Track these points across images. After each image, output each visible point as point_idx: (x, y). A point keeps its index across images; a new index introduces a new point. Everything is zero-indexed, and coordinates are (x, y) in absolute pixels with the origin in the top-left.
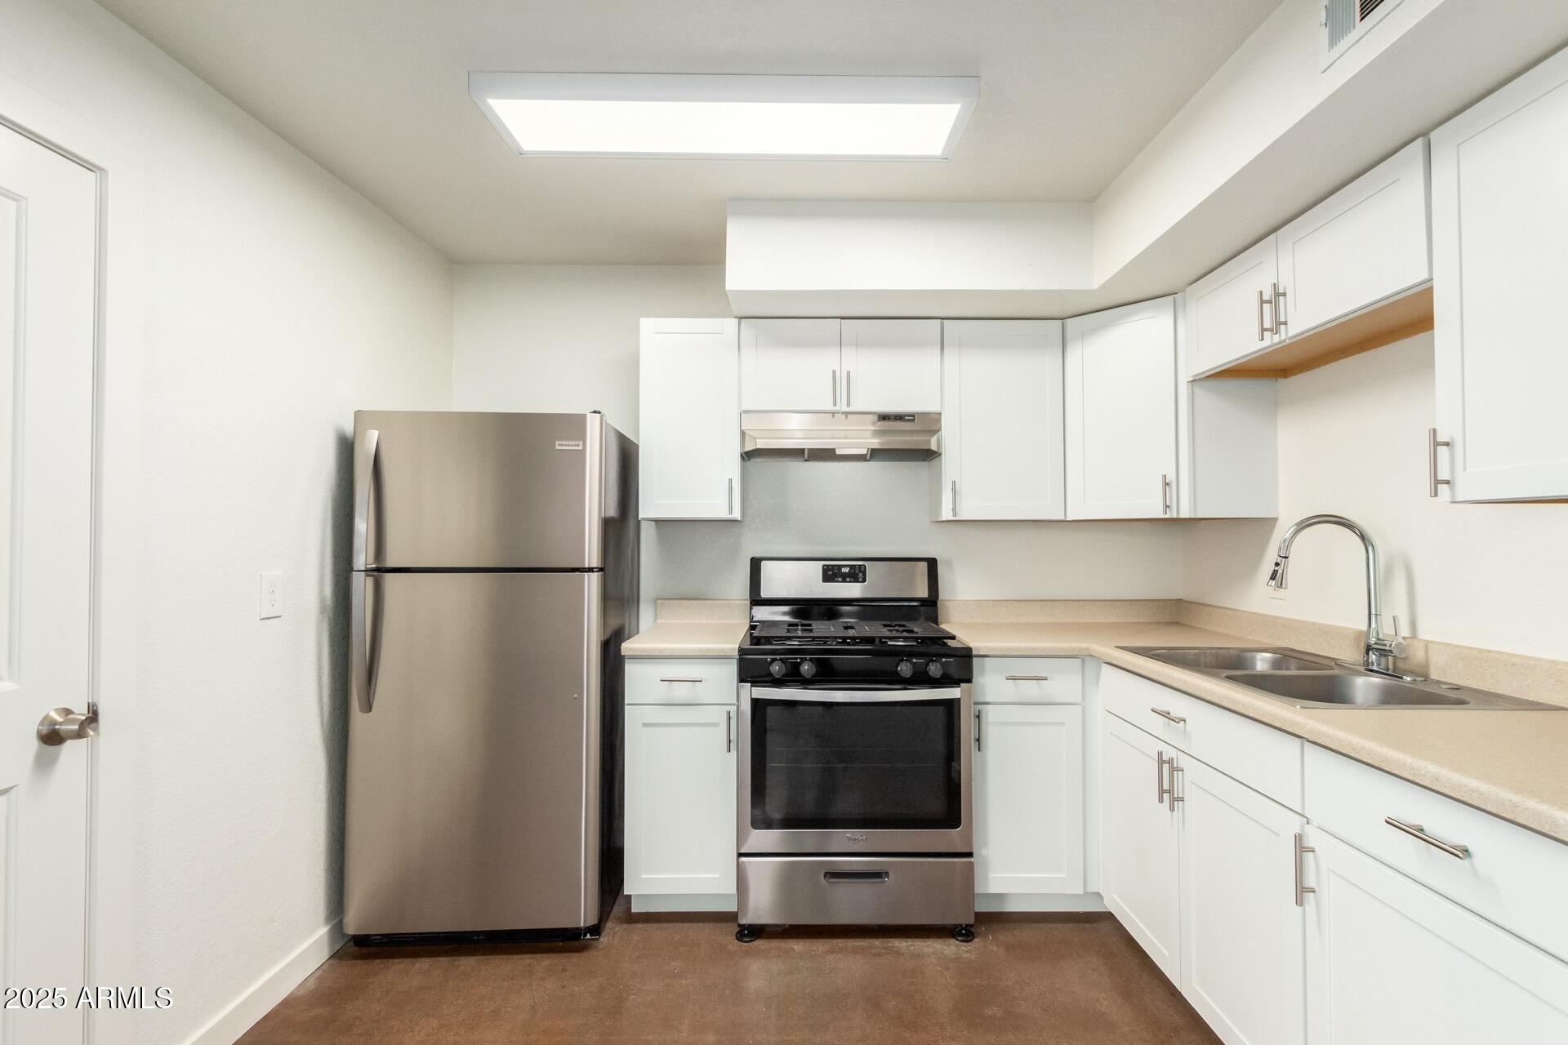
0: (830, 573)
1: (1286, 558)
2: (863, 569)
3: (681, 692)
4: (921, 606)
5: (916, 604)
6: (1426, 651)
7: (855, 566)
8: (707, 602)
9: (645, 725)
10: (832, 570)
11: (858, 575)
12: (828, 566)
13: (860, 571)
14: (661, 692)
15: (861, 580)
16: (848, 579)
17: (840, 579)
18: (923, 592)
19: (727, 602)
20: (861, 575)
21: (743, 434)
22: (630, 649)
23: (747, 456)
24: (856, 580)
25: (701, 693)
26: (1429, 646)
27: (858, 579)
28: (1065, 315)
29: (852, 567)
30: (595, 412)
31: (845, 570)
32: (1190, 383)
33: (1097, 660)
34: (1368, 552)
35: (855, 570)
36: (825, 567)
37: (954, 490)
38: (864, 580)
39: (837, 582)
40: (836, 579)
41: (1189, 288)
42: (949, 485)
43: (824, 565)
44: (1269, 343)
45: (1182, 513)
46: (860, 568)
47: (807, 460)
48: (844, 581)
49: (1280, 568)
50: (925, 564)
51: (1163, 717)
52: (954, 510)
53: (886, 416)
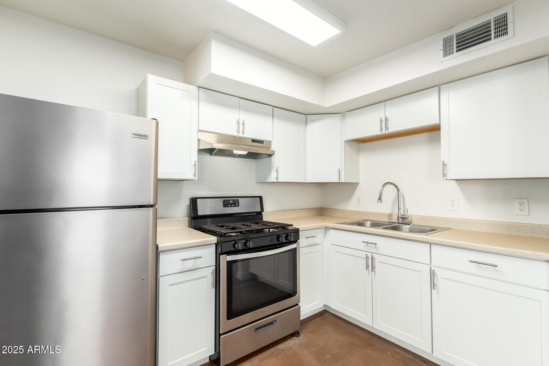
0: (226, 203)
1: (382, 194)
3: (189, 264)
4: (257, 215)
5: (255, 214)
6: (411, 217)
7: (235, 200)
8: (167, 219)
9: (170, 285)
10: (226, 202)
11: (236, 203)
12: (224, 200)
13: (237, 202)
14: (179, 266)
15: (237, 205)
16: (233, 206)
17: (230, 206)
18: (259, 210)
19: (177, 219)
20: (237, 203)
21: (199, 140)
22: (163, 247)
23: (201, 151)
24: (236, 206)
25: (200, 263)
26: (412, 216)
28: (306, 114)
29: (234, 200)
30: (154, 119)
31: (231, 202)
32: (344, 141)
33: (327, 228)
34: (398, 192)
35: (235, 202)
36: (224, 201)
37: (277, 171)
38: (239, 206)
39: (229, 207)
40: (228, 206)
41: (347, 113)
42: (275, 169)
43: (223, 200)
44: (385, 132)
45: (343, 181)
46: (236, 201)
47: (212, 155)
48: (231, 206)
49: (381, 197)
50: (259, 198)
51: (367, 243)
52: (277, 178)
53: (254, 140)
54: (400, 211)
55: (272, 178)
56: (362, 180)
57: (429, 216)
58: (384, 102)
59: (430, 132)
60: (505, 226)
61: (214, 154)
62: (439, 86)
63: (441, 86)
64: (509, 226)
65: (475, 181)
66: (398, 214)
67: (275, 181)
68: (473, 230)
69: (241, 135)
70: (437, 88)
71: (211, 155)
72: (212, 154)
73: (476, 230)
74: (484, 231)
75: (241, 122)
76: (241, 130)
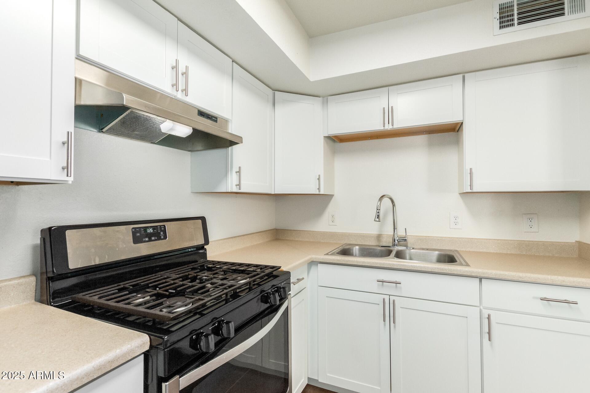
0: (138, 234)
1: (380, 210)
2: (163, 229)
4: (196, 250)
7: (157, 226)
10: (140, 232)
11: (160, 233)
12: (136, 228)
13: (161, 231)
15: (162, 237)
16: (153, 238)
17: (147, 239)
20: (162, 233)
24: (159, 238)
27: (160, 237)
28: (275, 88)
29: (154, 228)
31: (150, 231)
32: (324, 136)
33: (313, 263)
34: (394, 207)
35: (157, 231)
36: (134, 230)
37: (239, 172)
38: (165, 237)
39: (145, 242)
40: (144, 240)
41: (329, 97)
42: (235, 169)
43: (133, 228)
44: (387, 128)
45: (322, 192)
46: (161, 228)
47: (102, 132)
48: (150, 240)
49: (379, 214)
50: (200, 221)
51: (381, 282)
52: (239, 185)
53: (203, 113)
54: (396, 232)
55: (231, 185)
56: (338, 192)
57: (429, 237)
58: (387, 88)
59: (429, 134)
60: (517, 245)
61: (107, 130)
62: (464, 74)
63: (466, 75)
64: (521, 244)
65: (481, 194)
66: (394, 235)
67: (235, 190)
68: (481, 251)
69: (180, 95)
70: (461, 76)
71: (101, 130)
72: (104, 130)
73: (485, 251)
74: (494, 252)
75: (182, 69)
76: (181, 86)
